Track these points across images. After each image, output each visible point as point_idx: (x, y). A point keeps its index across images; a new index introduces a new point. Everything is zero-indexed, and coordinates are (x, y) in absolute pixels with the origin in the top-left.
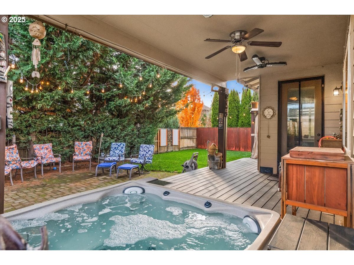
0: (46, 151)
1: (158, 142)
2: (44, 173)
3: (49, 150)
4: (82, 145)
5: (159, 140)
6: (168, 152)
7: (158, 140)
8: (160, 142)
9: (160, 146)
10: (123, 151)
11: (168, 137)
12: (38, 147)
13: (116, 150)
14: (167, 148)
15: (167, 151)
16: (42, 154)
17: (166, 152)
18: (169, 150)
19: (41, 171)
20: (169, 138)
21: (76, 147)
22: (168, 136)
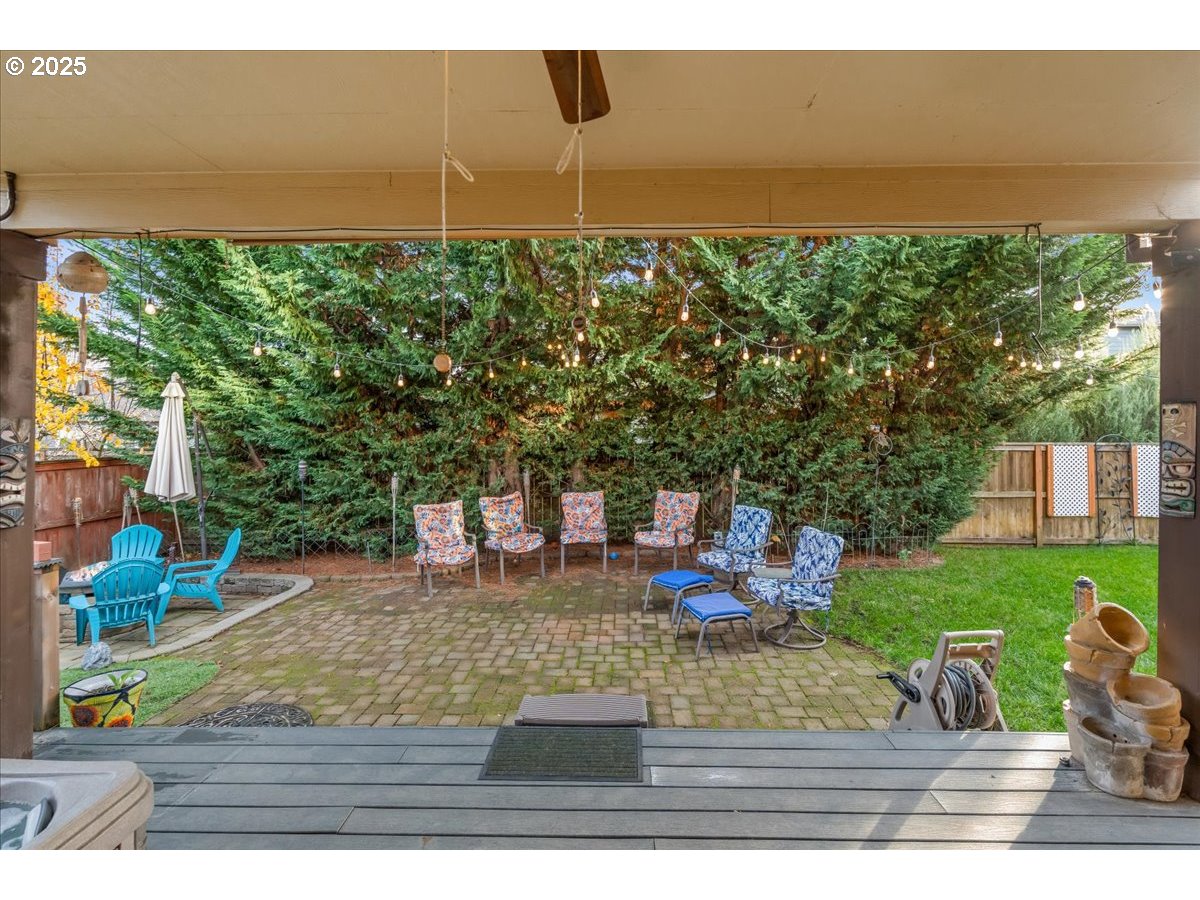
0: (588, 511)
1: (1034, 499)
2: (566, 564)
3: (595, 507)
4: (673, 501)
5: (1045, 489)
6: (1099, 545)
7: (1034, 489)
8: (1045, 500)
9: (1046, 516)
10: (757, 540)
11: (1099, 481)
12: (571, 499)
13: (742, 531)
14: (1099, 527)
15: (1097, 541)
16: (578, 518)
17: (1089, 544)
18: (1109, 537)
19: (560, 558)
20: (1109, 482)
21: (658, 504)
22: (1097, 474)
